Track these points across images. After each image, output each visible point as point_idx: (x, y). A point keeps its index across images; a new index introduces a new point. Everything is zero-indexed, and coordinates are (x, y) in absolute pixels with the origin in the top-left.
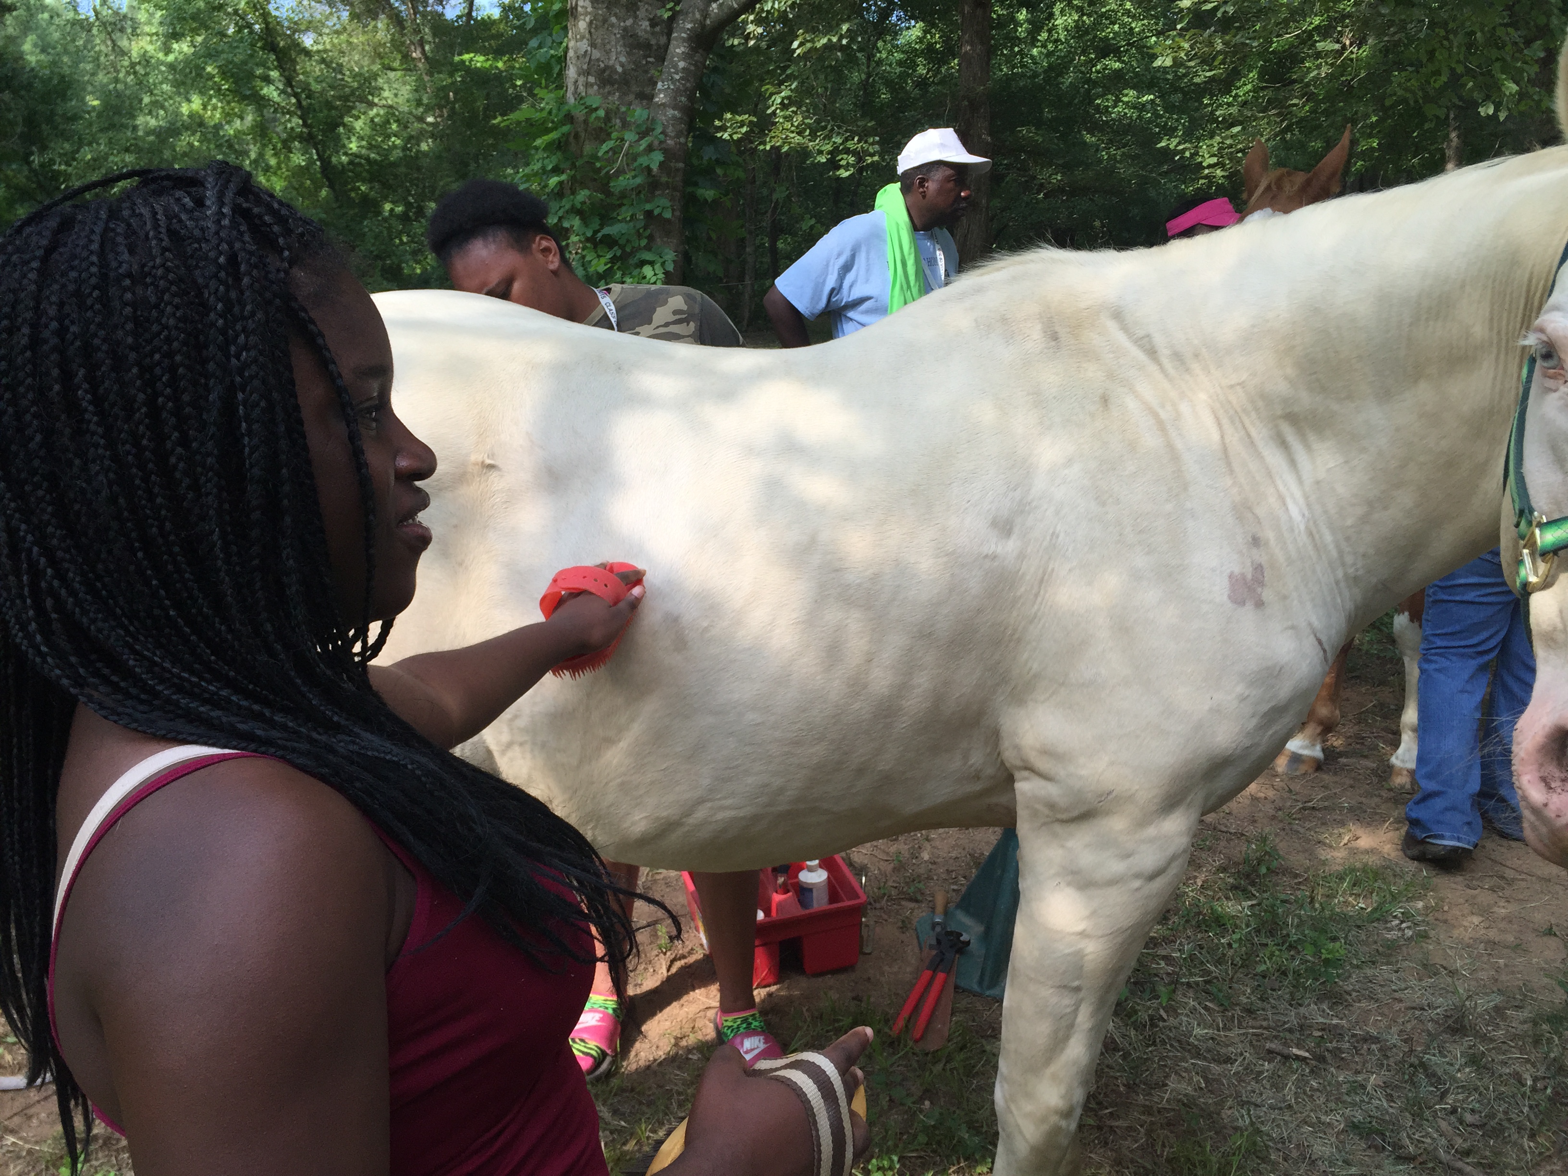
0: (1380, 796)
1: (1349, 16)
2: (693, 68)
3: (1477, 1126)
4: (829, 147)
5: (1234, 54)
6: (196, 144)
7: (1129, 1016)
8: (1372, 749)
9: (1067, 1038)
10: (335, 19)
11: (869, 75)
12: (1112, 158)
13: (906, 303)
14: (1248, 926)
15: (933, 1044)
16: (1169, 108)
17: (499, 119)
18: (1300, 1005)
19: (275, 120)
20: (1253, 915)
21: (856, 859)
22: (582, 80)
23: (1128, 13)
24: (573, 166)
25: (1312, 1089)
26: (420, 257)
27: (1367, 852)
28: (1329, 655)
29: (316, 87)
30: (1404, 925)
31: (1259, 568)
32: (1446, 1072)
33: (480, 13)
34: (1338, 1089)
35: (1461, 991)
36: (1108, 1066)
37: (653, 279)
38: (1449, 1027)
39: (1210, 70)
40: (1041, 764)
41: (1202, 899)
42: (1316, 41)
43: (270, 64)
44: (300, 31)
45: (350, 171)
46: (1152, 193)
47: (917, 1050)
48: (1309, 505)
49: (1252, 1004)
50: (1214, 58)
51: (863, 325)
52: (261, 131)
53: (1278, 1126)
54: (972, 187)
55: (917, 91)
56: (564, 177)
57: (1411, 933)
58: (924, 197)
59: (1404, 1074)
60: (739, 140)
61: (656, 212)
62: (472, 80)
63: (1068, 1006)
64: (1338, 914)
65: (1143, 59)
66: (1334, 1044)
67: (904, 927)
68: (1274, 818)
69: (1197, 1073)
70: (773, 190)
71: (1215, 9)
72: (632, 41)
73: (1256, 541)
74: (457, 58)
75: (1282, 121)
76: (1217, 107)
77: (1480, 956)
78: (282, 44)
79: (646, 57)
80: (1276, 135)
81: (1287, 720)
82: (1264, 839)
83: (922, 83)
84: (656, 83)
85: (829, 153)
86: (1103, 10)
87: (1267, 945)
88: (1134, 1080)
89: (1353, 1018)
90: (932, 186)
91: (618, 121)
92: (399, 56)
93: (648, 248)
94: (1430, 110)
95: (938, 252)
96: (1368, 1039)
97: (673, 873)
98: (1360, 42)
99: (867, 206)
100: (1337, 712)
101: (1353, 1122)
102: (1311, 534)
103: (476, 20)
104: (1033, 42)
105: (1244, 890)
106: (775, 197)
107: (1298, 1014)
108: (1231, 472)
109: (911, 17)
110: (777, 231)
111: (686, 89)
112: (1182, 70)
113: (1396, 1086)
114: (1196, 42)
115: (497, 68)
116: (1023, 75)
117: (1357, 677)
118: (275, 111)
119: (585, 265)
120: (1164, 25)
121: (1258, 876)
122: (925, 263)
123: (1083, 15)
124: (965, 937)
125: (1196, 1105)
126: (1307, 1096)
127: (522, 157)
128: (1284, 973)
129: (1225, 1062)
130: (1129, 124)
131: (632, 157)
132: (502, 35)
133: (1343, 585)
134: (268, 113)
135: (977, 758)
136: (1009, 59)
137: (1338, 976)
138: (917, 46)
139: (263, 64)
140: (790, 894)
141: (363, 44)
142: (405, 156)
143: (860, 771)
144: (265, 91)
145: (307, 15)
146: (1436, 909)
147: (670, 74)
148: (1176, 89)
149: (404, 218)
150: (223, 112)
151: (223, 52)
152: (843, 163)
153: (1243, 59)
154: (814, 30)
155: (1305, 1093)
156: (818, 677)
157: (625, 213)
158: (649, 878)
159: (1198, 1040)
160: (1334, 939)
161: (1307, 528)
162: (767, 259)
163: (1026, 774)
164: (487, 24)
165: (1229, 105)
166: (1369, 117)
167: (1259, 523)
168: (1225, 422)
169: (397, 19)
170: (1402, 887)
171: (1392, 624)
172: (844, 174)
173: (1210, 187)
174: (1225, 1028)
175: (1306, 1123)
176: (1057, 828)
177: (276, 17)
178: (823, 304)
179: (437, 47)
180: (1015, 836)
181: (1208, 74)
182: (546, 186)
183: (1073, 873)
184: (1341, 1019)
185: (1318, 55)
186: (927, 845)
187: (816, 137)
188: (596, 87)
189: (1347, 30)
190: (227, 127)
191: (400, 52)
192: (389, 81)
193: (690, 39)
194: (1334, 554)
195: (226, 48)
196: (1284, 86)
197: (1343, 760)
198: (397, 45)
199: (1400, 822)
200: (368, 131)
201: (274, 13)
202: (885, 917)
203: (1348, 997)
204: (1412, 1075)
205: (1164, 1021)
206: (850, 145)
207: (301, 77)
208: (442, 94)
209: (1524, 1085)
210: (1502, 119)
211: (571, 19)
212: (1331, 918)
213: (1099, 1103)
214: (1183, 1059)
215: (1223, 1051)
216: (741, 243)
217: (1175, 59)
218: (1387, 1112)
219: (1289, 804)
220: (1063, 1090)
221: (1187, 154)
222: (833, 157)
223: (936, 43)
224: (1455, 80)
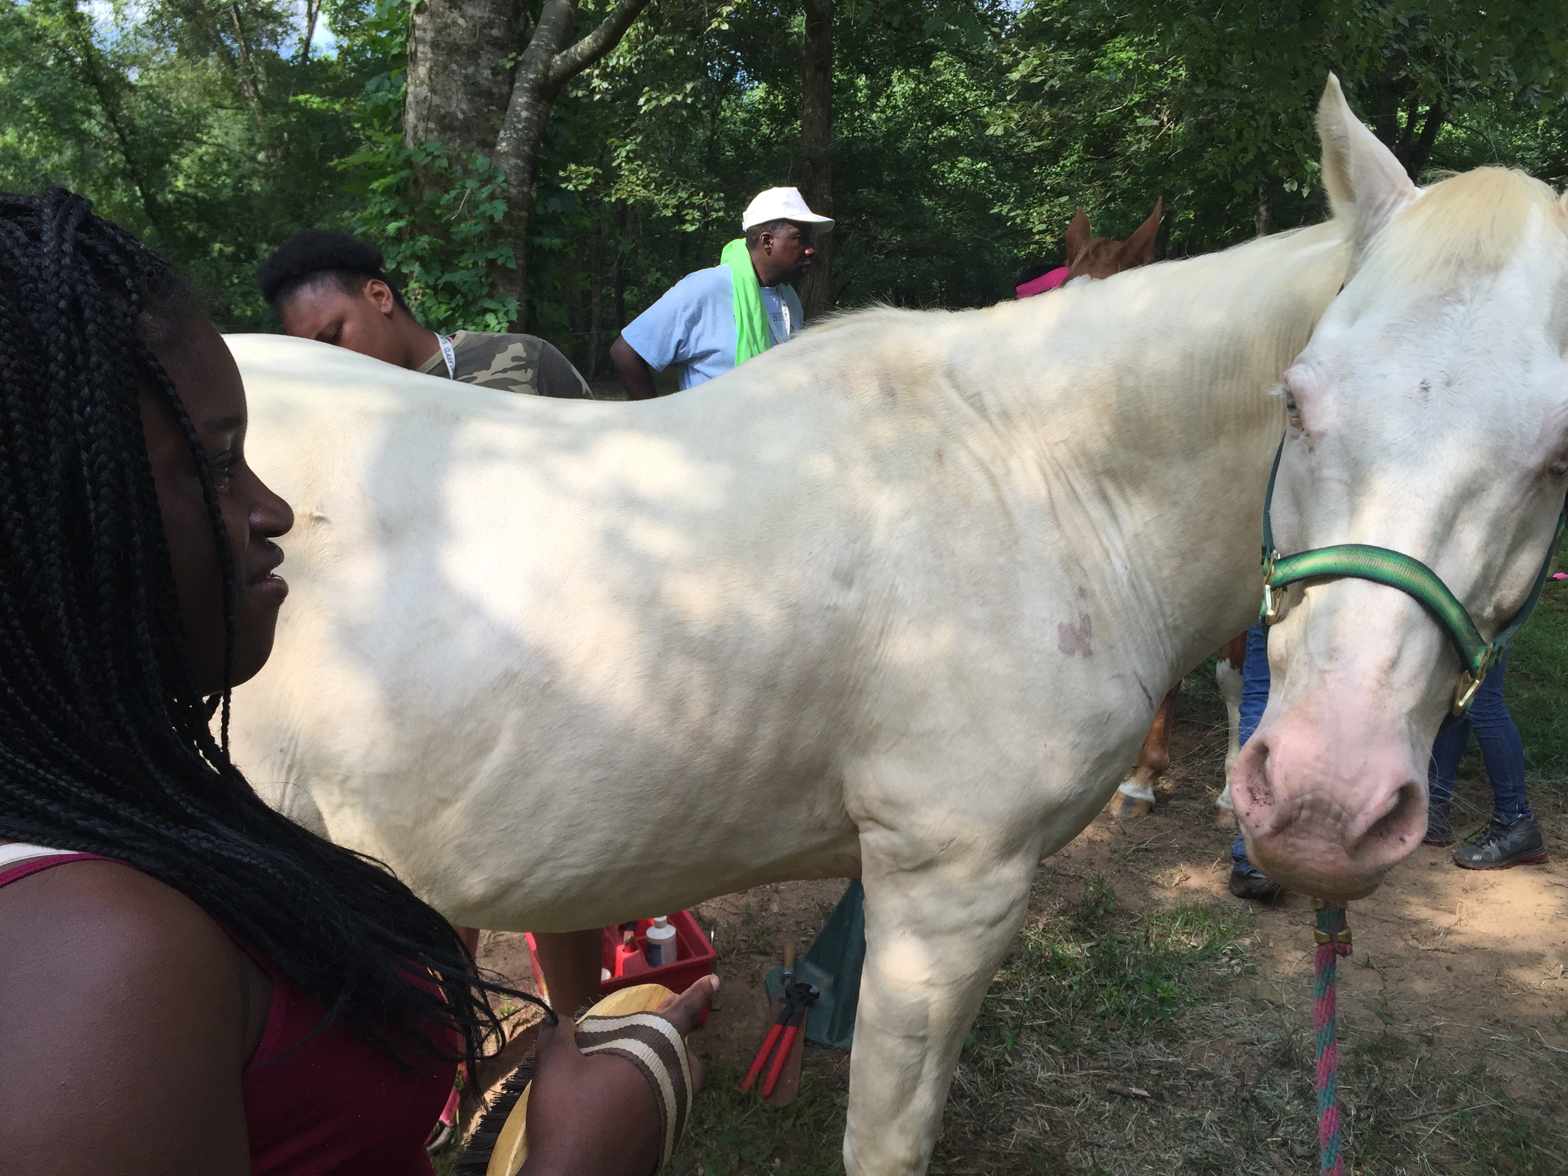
0: (1207, 836)
1: (1166, 94)
2: (536, 118)
3: (1306, 1158)
4: (674, 202)
5: (1061, 126)
6: (10, 178)
7: (975, 1062)
8: (1199, 791)
9: (914, 1088)
10: (162, 55)
11: (714, 133)
12: (948, 221)
13: (752, 356)
14: (1087, 967)
15: (783, 1100)
16: (1001, 176)
17: (336, 161)
18: (1138, 1044)
19: (96, 155)
20: (1092, 956)
21: (705, 914)
22: (421, 126)
23: (961, 83)
24: (412, 212)
25: (1151, 1127)
26: (251, 299)
27: (1197, 891)
28: (1154, 702)
29: (140, 122)
30: (1233, 962)
31: (1086, 619)
32: (1275, 1105)
33: (317, 54)
34: (1175, 1127)
35: (1288, 1025)
36: (955, 1114)
37: (497, 328)
38: (1276, 1061)
39: (1040, 141)
40: (886, 815)
41: (1044, 942)
42: (1137, 117)
43: (91, 98)
44: (125, 66)
45: (177, 209)
46: (987, 257)
47: (767, 1107)
48: (1130, 558)
49: (1092, 1045)
50: (1042, 130)
51: (710, 377)
52: (81, 166)
53: (1120, 1166)
54: (816, 245)
55: (760, 150)
56: (402, 223)
57: (1239, 969)
58: (769, 253)
59: (1237, 1108)
60: (584, 191)
61: (500, 261)
62: (307, 120)
63: (914, 1056)
64: (1171, 953)
65: (977, 128)
66: (1171, 1082)
67: (754, 980)
68: (1110, 860)
69: (1042, 1117)
70: (619, 242)
71: (1043, 82)
72: (473, 88)
73: (1082, 593)
74: (291, 99)
75: (1107, 191)
76: (1046, 176)
77: (1304, 989)
78: (105, 77)
79: (487, 105)
80: (1101, 205)
81: (1117, 765)
82: (1101, 882)
83: (765, 142)
84: (498, 132)
85: (675, 207)
86: (939, 79)
87: (1105, 986)
88: (981, 1127)
89: (1188, 1055)
90: (777, 243)
91: (459, 167)
92: (231, 94)
93: (490, 296)
94: (1240, 186)
95: (783, 308)
96: (1203, 1075)
97: (516, 935)
98: (1176, 118)
99: (713, 260)
100: (1167, 756)
101: (1191, 1159)
102: (1133, 586)
103: (312, 61)
104: (873, 108)
105: (1084, 932)
106: (621, 249)
107: (1136, 1053)
108: (1059, 526)
109: (756, 78)
110: (622, 283)
111: (529, 139)
112: (1014, 140)
113: (1230, 1121)
114: (1025, 113)
115: (334, 109)
116: (863, 139)
117: (1185, 722)
118: (97, 146)
119: (425, 312)
120: (996, 96)
121: (1096, 918)
122: (771, 318)
123: (920, 83)
124: (814, 989)
125: (1041, 1149)
126: (1148, 1135)
127: (359, 201)
128: (1122, 1013)
129: (1068, 1105)
130: (964, 190)
131: (473, 204)
132: (339, 77)
133: (1163, 634)
134: (89, 148)
135: (822, 810)
136: (850, 123)
137: (1173, 1014)
138: (761, 107)
139: (84, 98)
140: (637, 952)
141: (192, 80)
142: (236, 196)
143: (706, 825)
144: (86, 125)
145: (132, 49)
146: (1263, 945)
147: (512, 123)
148: (1009, 158)
149: (234, 259)
150: (40, 145)
151: (40, 84)
152: (688, 217)
153: (1069, 131)
154: (659, 88)
155: (1145, 1131)
156: (662, 731)
157: (466, 260)
158: (491, 940)
159: (1043, 1083)
160: (1168, 978)
161: (1129, 579)
162: (613, 310)
163: (870, 824)
164: (324, 65)
165: (1057, 174)
166: (1185, 190)
167: (1086, 575)
168: (1051, 476)
169: (227, 56)
170: (1230, 925)
171: (1215, 671)
172: (690, 228)
173: (1040, 253)
174: (1069, 1071)
175: (1146, 1162)
176: (901, 878)
177: (99, 50)
178: (670, 356)
179: (270, 88)
180: (860, 887)
181: (1036, 144)
182: (384, 231)
183: (918, 922)
184: (1177, 1056)
185: (1139, 130)
186: (776, 897)
187: (662, 191)
188: (436, 134)
189: (1165, 107)
190: (43, 161)
191: (231, 90)
192: (219, 119)
193: (532, 90)
194: (1155, 604)
195: (44, 79)
196: (1107, 158)
197: (1173, 803)
198: (228, 83)
199: (1226, 861)
200: (196, 168)
201: (97, 46)
202: (734, 971)
203: (1182, 1035)
204: (1244, 1111)
205: (1010, 1065)
206: (696, 200)
207: (125, 111)
208: (275, 135)
209: (1348, 1115)
210: (1305, 195)
211: (411, 65)
212: (1165, 955)
213: (948, 1152)
214: (1029, 1103)
215: (1066, 1093)
216: (587, 296)
217: (1005, 129)
218: (1222, 1147)
219: (1124, 846)
220: (910, 1141)
221: (1018, 221)
222: (679, 212)
223: (778, 104)
224: (1261, 159)
